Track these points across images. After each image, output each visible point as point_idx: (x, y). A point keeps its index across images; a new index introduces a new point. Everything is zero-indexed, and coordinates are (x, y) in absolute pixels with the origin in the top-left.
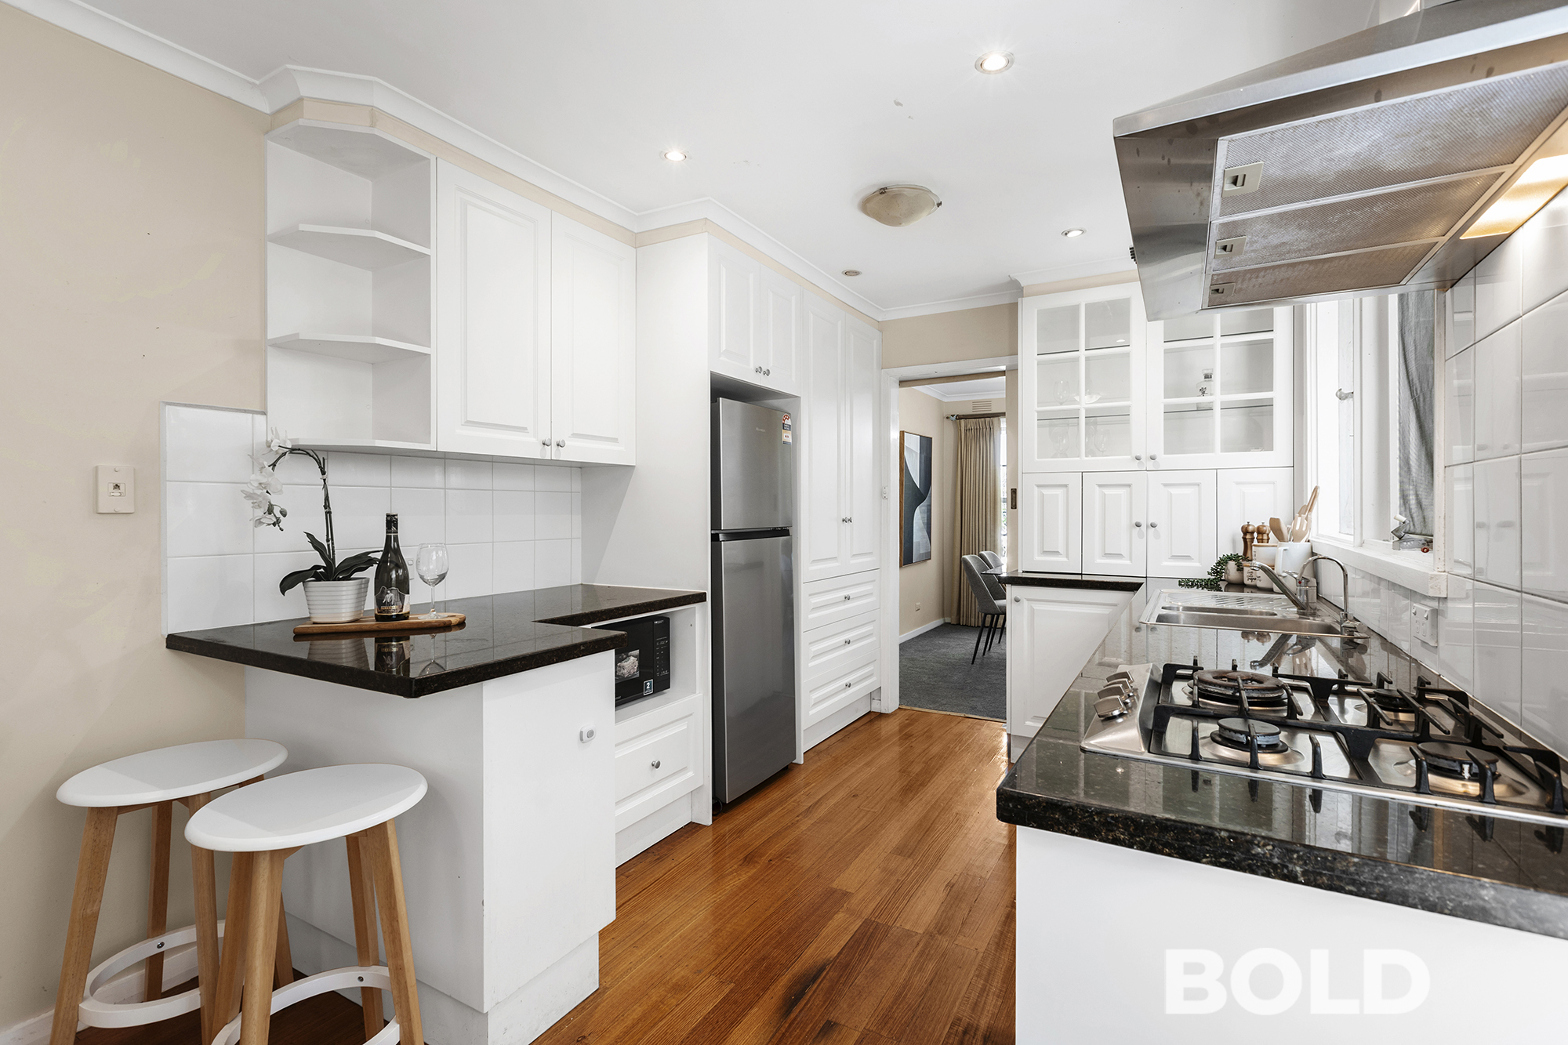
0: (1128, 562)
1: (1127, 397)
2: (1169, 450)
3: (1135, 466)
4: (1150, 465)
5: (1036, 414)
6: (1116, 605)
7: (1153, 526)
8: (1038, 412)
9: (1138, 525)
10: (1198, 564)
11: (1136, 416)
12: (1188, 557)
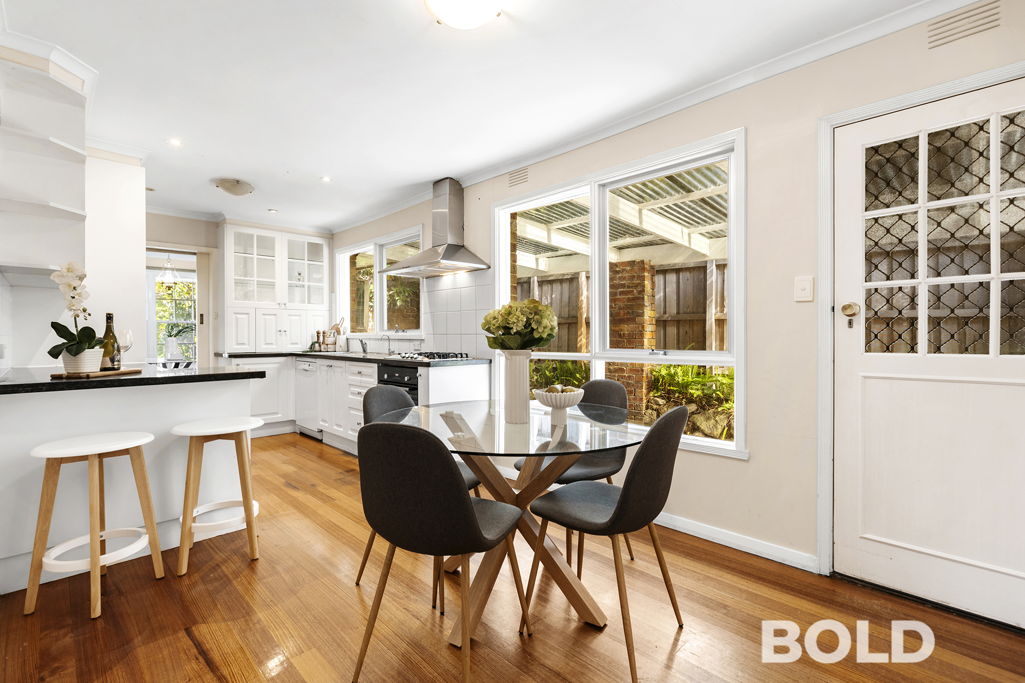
0: (276, 346)
1: (274, 277)
2: (289, 302)
3: (277, 307)
4: (283, 307)
5: (234, 280)
6: (280, 363)
7: (285, 331)
8: (235, 279)
9: (280, 331)
10: (300, 346)
11: (277, 286)
12: (297, 344)
